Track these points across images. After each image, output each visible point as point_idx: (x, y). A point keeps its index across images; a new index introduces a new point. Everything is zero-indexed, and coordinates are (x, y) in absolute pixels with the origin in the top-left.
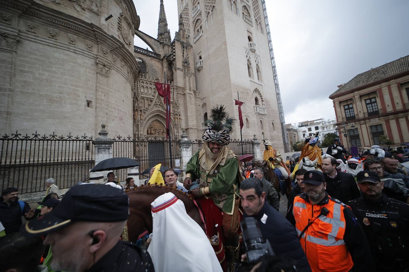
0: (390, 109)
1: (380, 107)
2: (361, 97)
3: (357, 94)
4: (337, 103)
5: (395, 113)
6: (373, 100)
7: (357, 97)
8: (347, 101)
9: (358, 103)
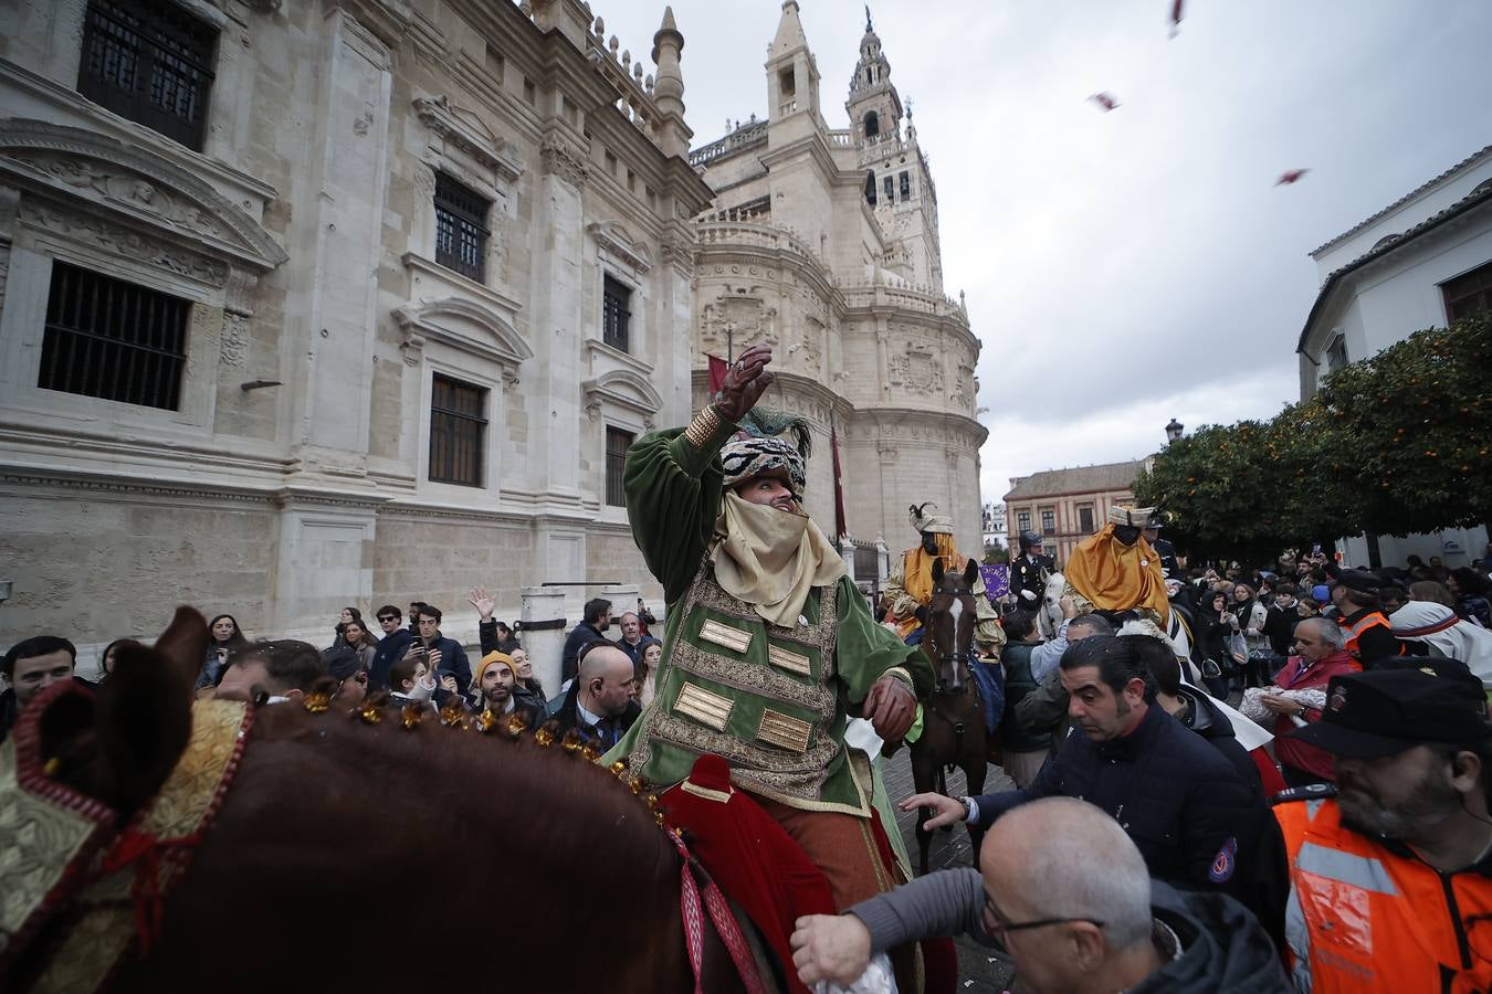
0: (1064, 530)
1: (1056, 525)
2: (1039, 508)
3: (1035, 502)
4: (1011, 509)
5: (1069, 535)
6: (1051, 515)
7: (1035, 506)
8: (1023, 509)
9: (1036, 515)
